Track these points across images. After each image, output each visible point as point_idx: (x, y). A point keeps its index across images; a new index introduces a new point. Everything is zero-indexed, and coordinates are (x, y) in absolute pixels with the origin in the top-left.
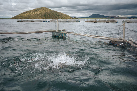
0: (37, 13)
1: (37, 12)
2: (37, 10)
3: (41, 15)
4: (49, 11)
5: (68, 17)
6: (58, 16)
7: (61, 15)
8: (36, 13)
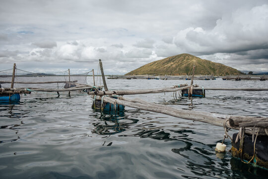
0: (172, 65)
1: (172, 63)
2: (172, 60)
3: (179, 69)
4: (194, 61)
5: (236, 72)
6: (214, 70)
7: (220, 68)
8: (169, 65)
